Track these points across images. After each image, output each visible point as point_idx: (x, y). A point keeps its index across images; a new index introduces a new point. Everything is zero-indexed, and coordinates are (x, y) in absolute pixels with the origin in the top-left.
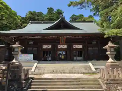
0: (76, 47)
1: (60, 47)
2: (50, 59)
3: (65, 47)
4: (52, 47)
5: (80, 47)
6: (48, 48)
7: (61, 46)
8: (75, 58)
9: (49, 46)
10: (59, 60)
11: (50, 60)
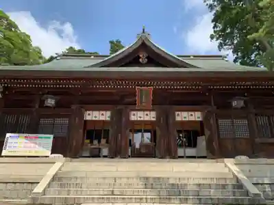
0: (183, 116)
1: (137, 116)
2: (105, 151)
3: (151, 116)
4: (112, 117)
5: (196, 116)
6: (102, 118)
7: (140, 114)
8: (180, 152)
9: (104, 112)
10: (132, 157)
11: (105, 157)
